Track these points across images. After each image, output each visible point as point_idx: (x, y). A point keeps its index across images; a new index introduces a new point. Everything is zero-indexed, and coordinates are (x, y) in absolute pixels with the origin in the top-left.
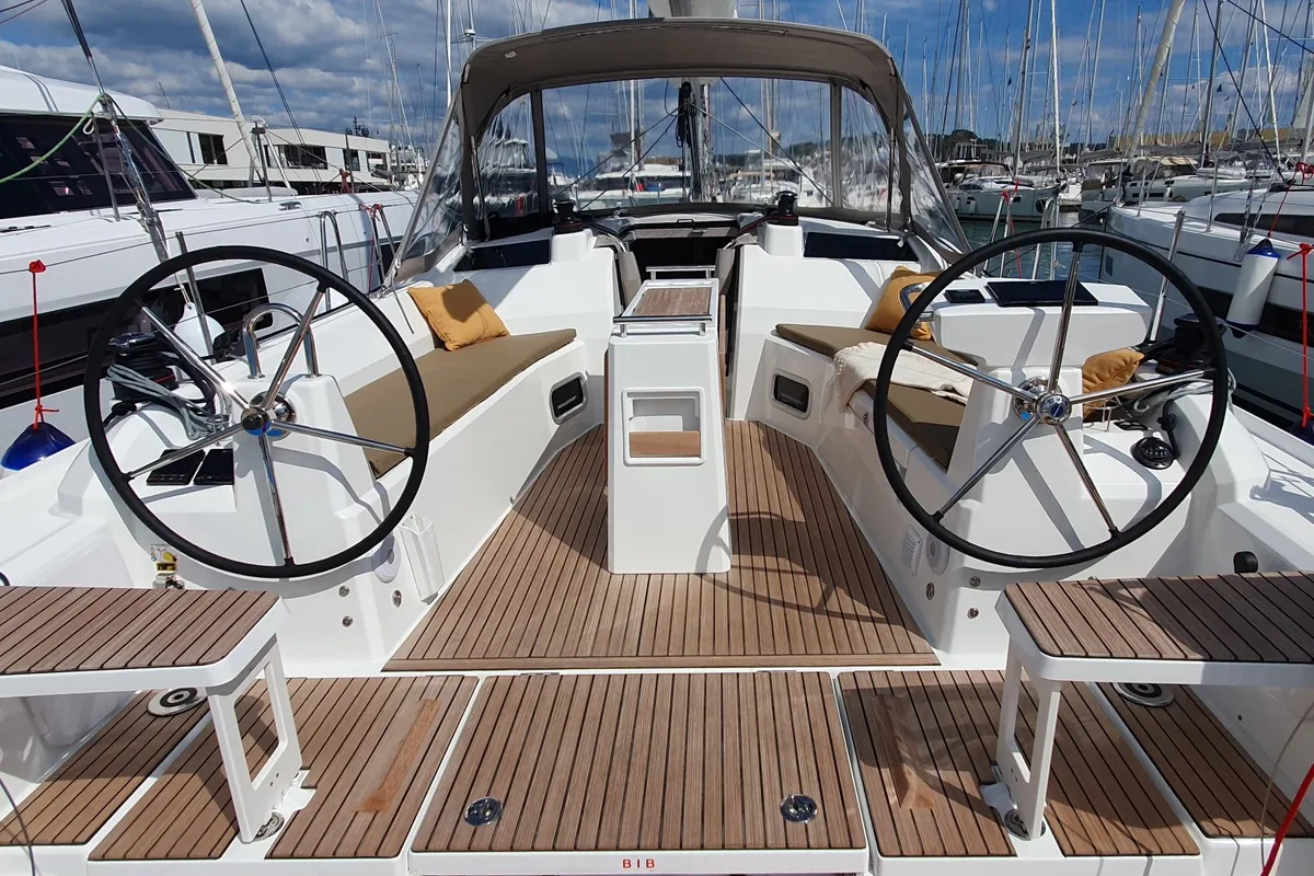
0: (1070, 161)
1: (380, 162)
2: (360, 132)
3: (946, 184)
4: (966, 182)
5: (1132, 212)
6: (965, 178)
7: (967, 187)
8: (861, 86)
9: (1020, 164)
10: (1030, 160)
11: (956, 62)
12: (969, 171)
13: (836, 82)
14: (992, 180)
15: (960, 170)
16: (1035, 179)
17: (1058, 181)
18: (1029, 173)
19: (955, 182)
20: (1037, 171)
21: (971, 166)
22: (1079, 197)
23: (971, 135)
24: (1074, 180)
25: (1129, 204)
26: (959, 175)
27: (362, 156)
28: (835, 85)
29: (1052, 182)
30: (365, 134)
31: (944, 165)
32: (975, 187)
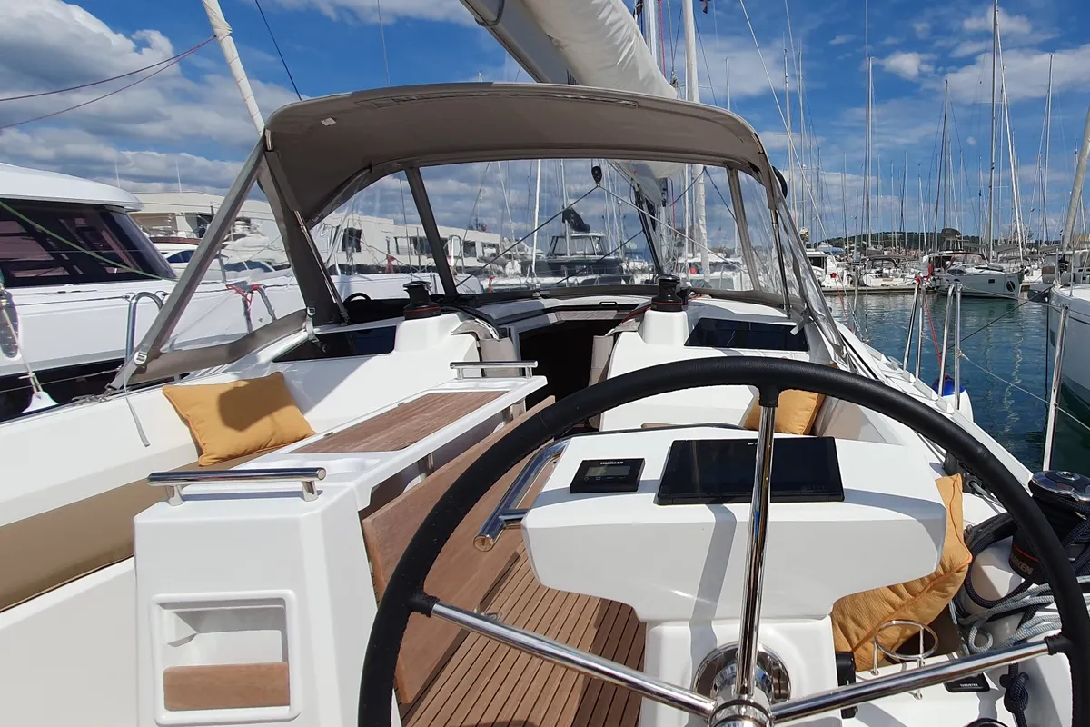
0: (1033, 253)
1: (494, 250)
2: (479, 228)
3: (937, 269)
4: (952, 268)
5: (1066, 292)
6: (952, 265)
7: (953, 272)
8: (753, 169)
9: (993, 253)
10: (1002, 252)
11: (942, 181)
12: (954, 259)
13: (732, 166)
14: (972, 266)
15: (949, 259)
16: (1005, 265)
17: (1022, 267)
18: (1001, 261)
19: (945, 267)
20: (1008, 259)
21: (956, 256)
22: (1041, 279)
23: (956, 232)
24: (1036, 266)
25: (1066, 285)
26: (948, 262)
27: (479, 248)
28: (731, 169)
29: (1018, 268)
30: (484, 229)
31: (937, 255)
32: (961, 271)
